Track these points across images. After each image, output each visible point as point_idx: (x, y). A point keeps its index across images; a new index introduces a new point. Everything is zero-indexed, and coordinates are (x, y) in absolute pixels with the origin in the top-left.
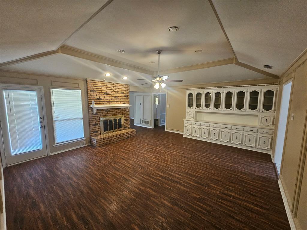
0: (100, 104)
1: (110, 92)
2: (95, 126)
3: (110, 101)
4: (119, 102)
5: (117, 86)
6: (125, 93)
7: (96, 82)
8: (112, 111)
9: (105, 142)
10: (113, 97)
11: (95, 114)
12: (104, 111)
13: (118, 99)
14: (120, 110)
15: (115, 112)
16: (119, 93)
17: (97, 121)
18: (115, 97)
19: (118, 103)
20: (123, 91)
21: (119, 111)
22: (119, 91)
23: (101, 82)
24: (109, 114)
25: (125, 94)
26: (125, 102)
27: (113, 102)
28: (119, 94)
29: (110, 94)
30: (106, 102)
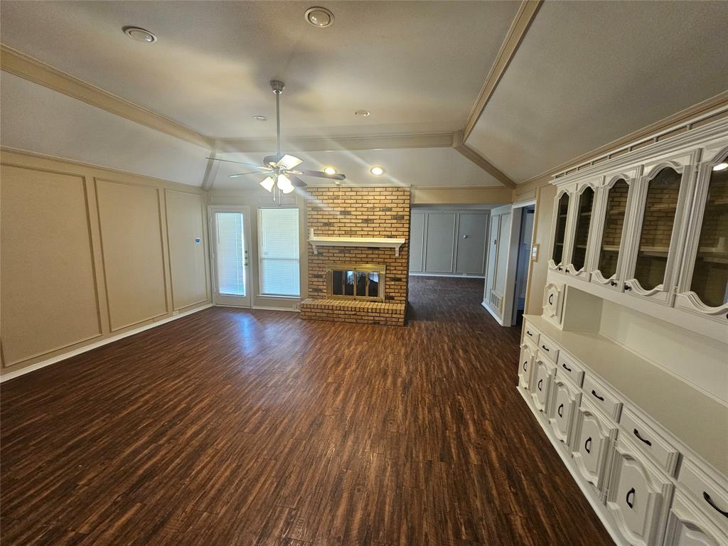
0: (329, 235)
1: (354, 209)
2: (316, 279)
3: (353, 229)
4: (377, 233)
5: (371, 194)
6: (393, 209)
7: (323, 190)
8: (356, 252)
9: (318, 314)
10: (360, 221)
11: (316, 255)
12: (337, 251)
13: (373, 225)
14: (377, 252)
15: (364, 256)
16: (378, 209)
17: (321, 269)
18: (367, 221)
19: (373, 236)
20: (389, 206)
21: (373, 254)
22: (376, 205)
23: (333, 190)
24: (349, 259)
25: (395, 213)
26: (393, 233)
27: (358, 233)
28: (376, 213)
29: (352, 213)
30: (343, 232)
